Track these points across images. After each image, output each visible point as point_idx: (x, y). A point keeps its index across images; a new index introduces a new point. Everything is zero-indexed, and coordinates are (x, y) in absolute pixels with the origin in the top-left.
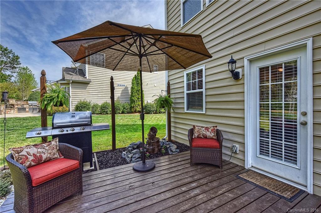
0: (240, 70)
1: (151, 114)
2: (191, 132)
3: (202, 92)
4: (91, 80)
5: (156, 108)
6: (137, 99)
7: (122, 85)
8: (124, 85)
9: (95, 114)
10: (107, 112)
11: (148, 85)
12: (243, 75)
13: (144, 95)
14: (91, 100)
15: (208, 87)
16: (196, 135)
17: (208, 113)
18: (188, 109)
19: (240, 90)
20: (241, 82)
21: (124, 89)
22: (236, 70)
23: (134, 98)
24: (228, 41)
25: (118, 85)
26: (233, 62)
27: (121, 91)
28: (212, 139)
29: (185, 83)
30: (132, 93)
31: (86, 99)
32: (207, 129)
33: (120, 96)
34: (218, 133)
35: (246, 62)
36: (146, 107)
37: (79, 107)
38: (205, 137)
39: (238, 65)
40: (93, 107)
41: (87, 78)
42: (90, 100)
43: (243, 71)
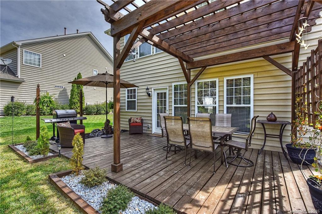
0: (150, 93)
1: (92, 115)
2: (130, 120)
3: (135, 101)
4: (25, 80)
5: (96, 109)
6: (77, 101)
7: (60, 87)
8: (62, 87)
9: (30, 115)
10: (45, 113)
11: (87, 88)
12: (152, 95)
13: (85, 98)
14: (26, 101)
15: (138, 98)
16: (132, 121)
17: (138, 111)
18: (128, 109)
19: (151, 101)
20: (151, 98)
21: (62, 90)
22: (149, 93)
23: (74, 100)
24: (147, 79)
25: (56, 86)
26: (147, 89)
27: (59, 93)
28: (139, 123)
29: (126, 94)
30: (72, 95)
31: (19, 99)
32: (137, 118)
33: (57, 97)
34: (142, 120)
35: (153, 90)
36: (86, 108)
37: (11, 107)
38: (136, 122)
39: (150, 90)
40: (28, 108)
41: (19, 77)
42: (24, 101)
43: (152, 93)
